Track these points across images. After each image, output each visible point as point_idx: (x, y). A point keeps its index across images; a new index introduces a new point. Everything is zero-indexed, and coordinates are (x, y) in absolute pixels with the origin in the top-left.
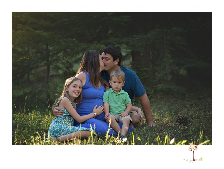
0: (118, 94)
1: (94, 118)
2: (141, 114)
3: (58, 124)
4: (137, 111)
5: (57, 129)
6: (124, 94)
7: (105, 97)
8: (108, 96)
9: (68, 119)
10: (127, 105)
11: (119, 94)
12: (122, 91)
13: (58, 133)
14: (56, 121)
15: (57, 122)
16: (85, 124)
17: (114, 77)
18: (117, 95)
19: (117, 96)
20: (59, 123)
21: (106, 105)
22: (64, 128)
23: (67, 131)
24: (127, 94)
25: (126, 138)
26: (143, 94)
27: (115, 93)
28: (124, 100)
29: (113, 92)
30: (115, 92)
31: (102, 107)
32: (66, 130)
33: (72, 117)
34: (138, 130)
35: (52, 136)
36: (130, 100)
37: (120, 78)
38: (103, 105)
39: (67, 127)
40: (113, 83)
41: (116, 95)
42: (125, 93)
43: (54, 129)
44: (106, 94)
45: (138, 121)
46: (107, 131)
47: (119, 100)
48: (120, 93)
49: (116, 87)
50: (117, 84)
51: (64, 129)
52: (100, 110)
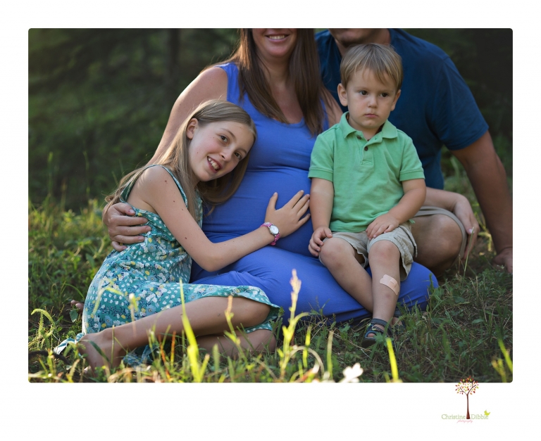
0: (373, 141)
1: (269, 245)
2: (466, 221)
3: (120, 279)
4: (452, 209)
5: (118, 299)
6: (395, 144)
7: (319, 158)
8: (330, 152)
9: (168, 254)
10: (407, 186)
11: (375, 144)
12: (391, 131)
13: (123, 317)
14: (114, 266)
15: (117, 270)
16: (232, 276)
17: (361, 73)
18: (366, 148)
19: (369, 152)
20: (127, 274)
21: (321, 190)
22: (145, 292)
23: (158, 305)
24: (409, 140)
25: (357, 366)
26: (474, 139)
27: (359, 138)
28: (397, 166)
29: (350, 135)
30: (359, 133)
31: (304, 199)
32: (155, 300)
33: (179, 246)
34: (450, 291)
35: (96, 326)
36: (420, 164)
37: (386, 75)
38: (308, 190)
39: (156, 289)
40: (355, 96)
41: (362, 145)
42: (401, 138)
43: (106, 300)
44: (322, 142)
45: (456, 248)
46: (284, 329)
47: (374, 167)
48: (379, 138)
49: (369, 111)
50: (371, 99)
51: (147, 295)
52: (293, 211)
